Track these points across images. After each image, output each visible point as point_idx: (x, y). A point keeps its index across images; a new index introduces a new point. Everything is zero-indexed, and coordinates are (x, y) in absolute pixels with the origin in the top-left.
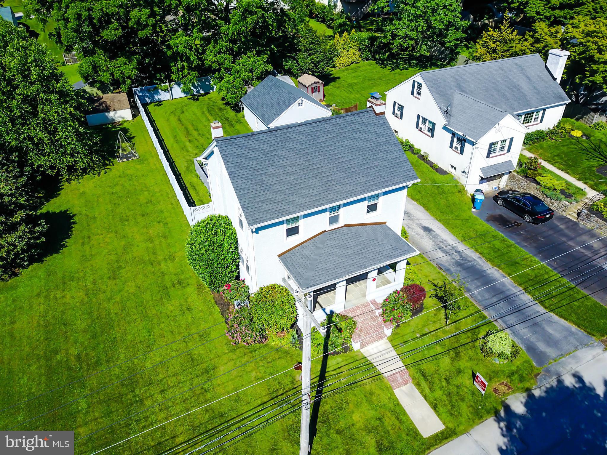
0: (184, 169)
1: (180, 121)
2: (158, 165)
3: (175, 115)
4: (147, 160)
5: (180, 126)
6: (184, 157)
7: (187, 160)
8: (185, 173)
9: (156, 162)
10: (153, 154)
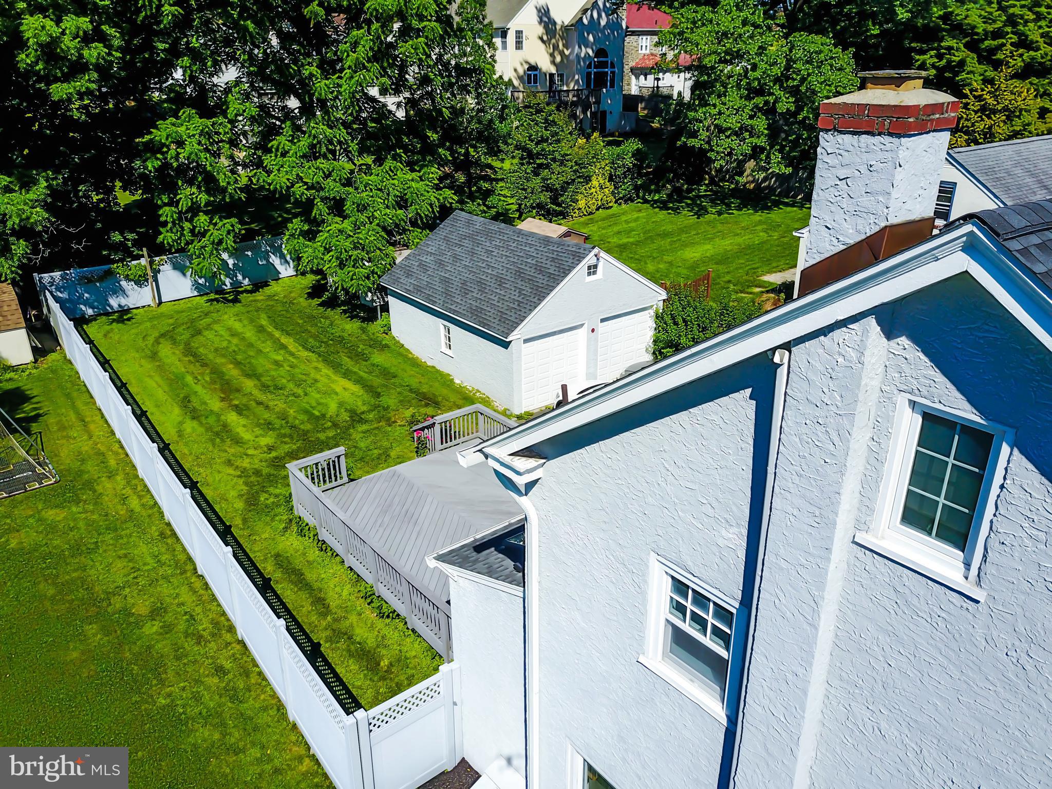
0: (240, 505)
1: (195, 355)
2: (134, 503)
3: (174, 342)
4: (89, 485)
5: (196, 369)
6: (229, 463)
7: (244, 470)
8: (245, 521)
9: (128, 491)
10: (112, 462)
